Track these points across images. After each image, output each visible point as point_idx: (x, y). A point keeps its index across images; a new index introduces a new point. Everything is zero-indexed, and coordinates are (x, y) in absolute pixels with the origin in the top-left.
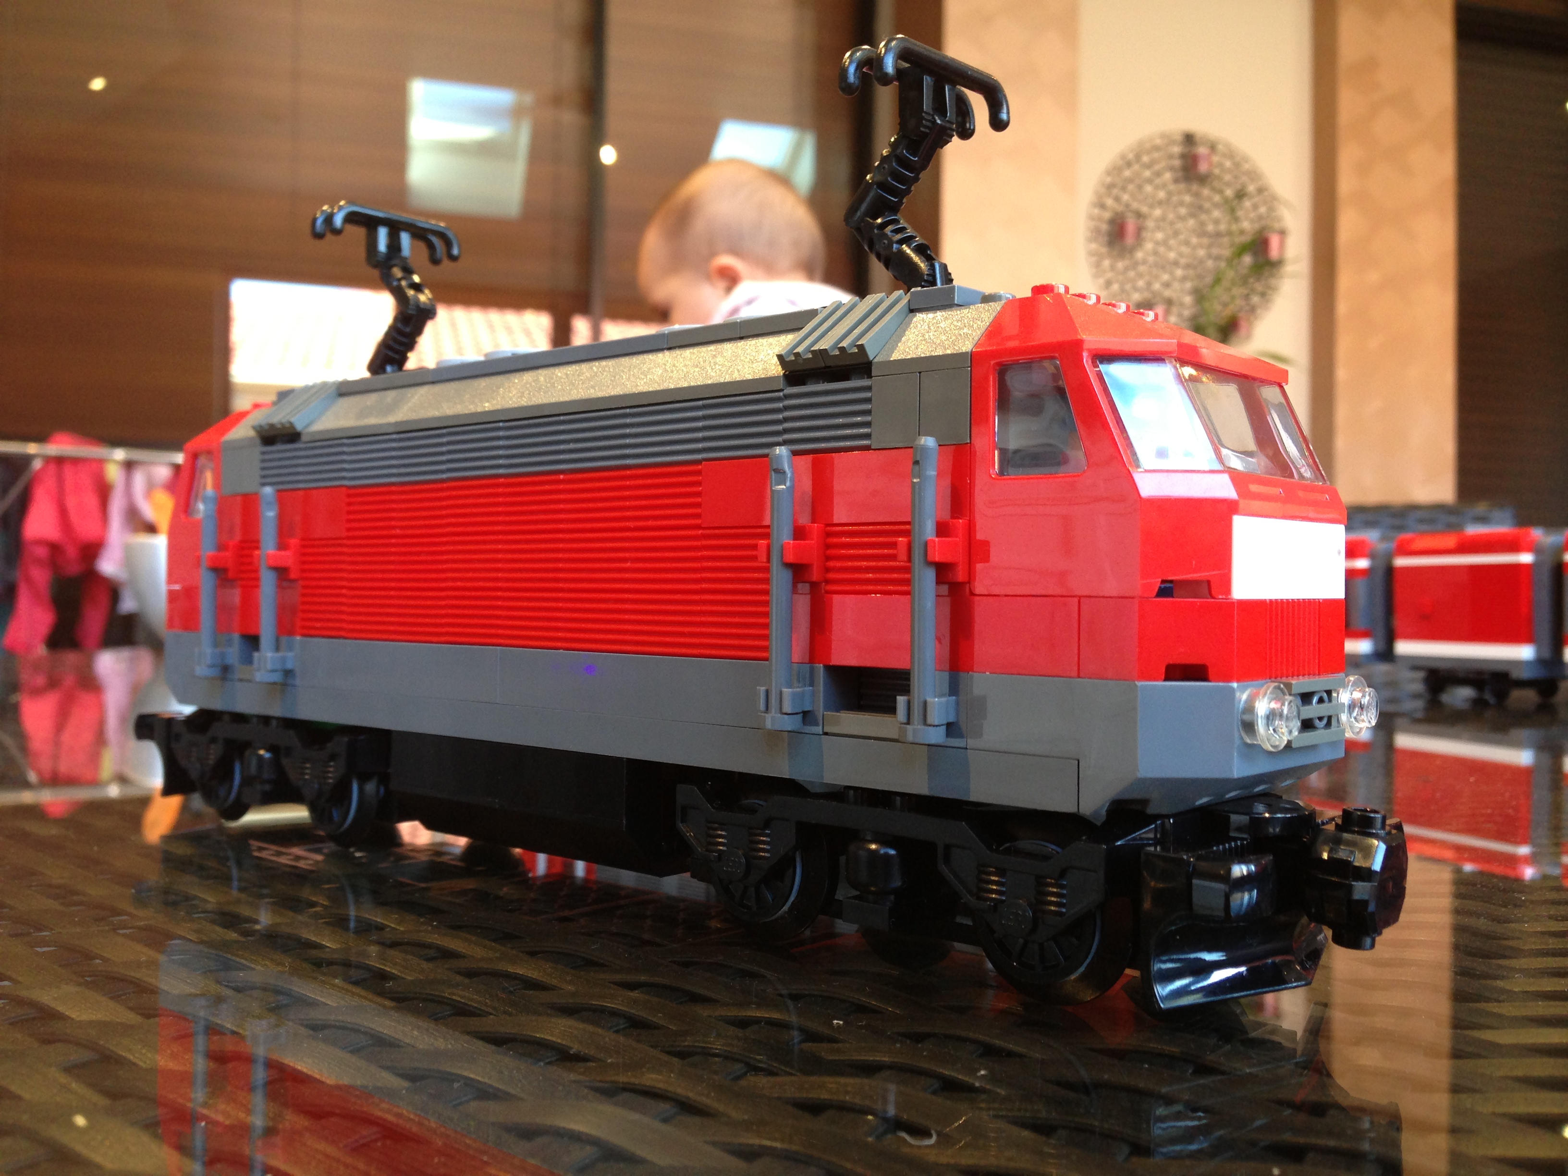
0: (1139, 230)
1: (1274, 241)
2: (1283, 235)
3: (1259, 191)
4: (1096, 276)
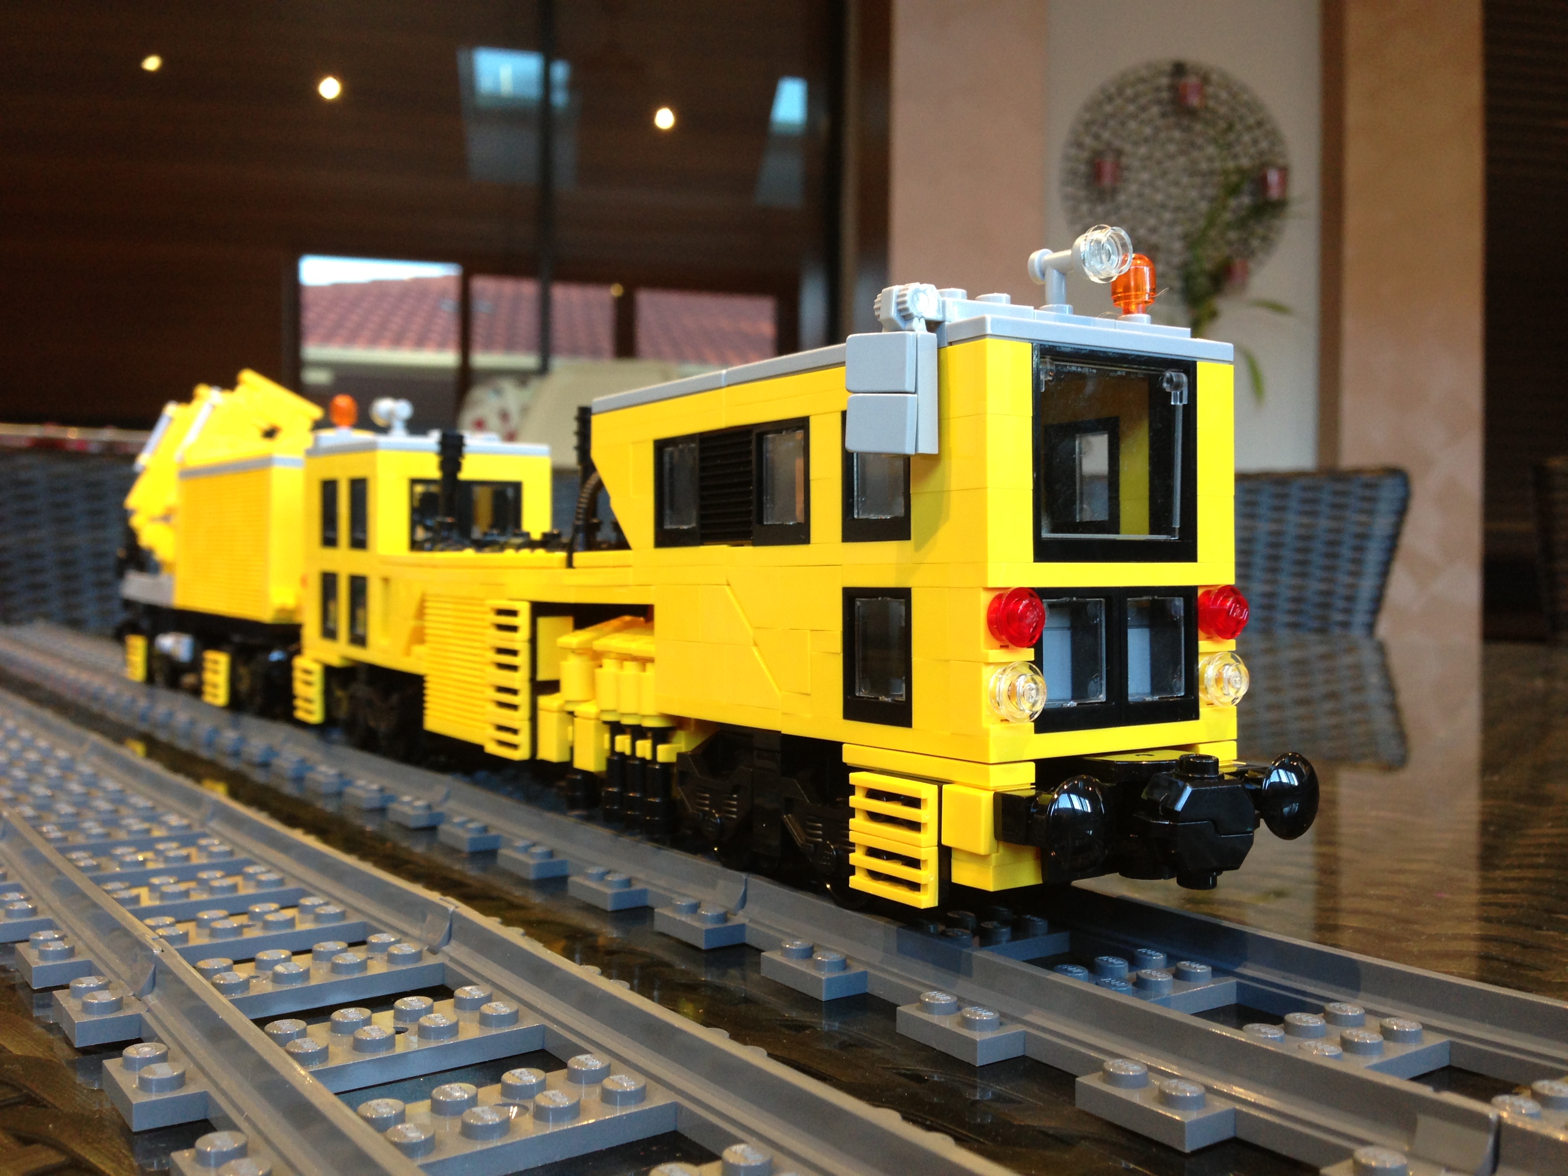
0: (1120, 170)
1: (1274, 178)
2: (1284, 171)
3: (1260, 124)
4: (1071, 222)
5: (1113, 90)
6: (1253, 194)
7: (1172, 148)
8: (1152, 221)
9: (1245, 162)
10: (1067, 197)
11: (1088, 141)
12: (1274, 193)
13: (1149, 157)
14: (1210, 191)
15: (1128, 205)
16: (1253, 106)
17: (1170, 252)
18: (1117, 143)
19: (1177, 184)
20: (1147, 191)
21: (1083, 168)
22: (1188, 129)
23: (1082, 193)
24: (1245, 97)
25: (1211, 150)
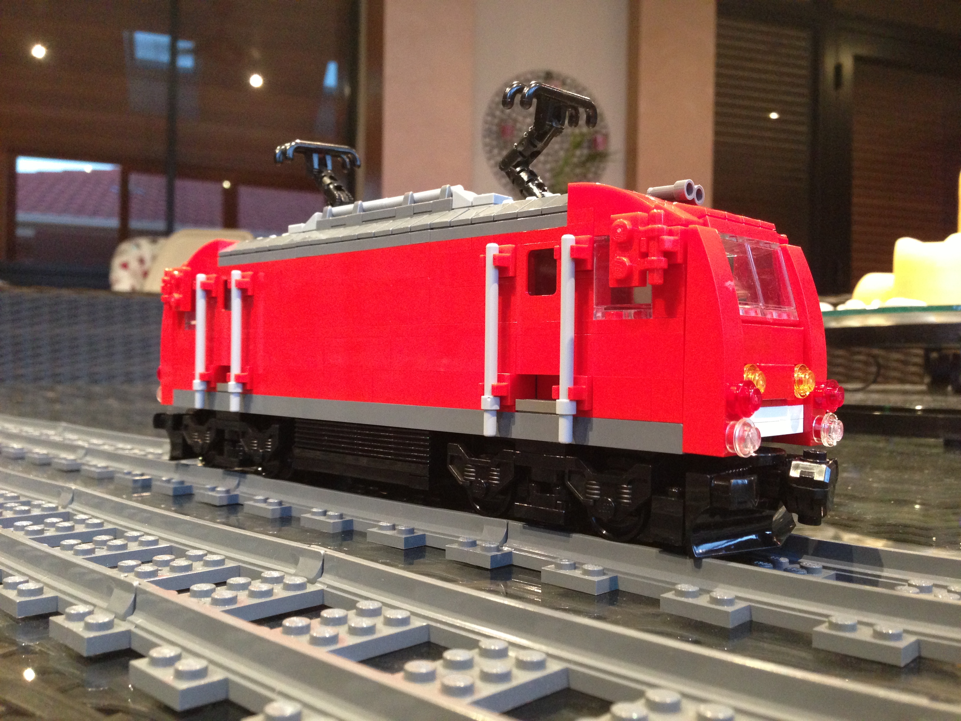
1: (601, 139)
2: (606, 137)
4: (489, 159)
6: (589, 147)
11: (498, 113)
12: (601, 148)
23: (494, 143)
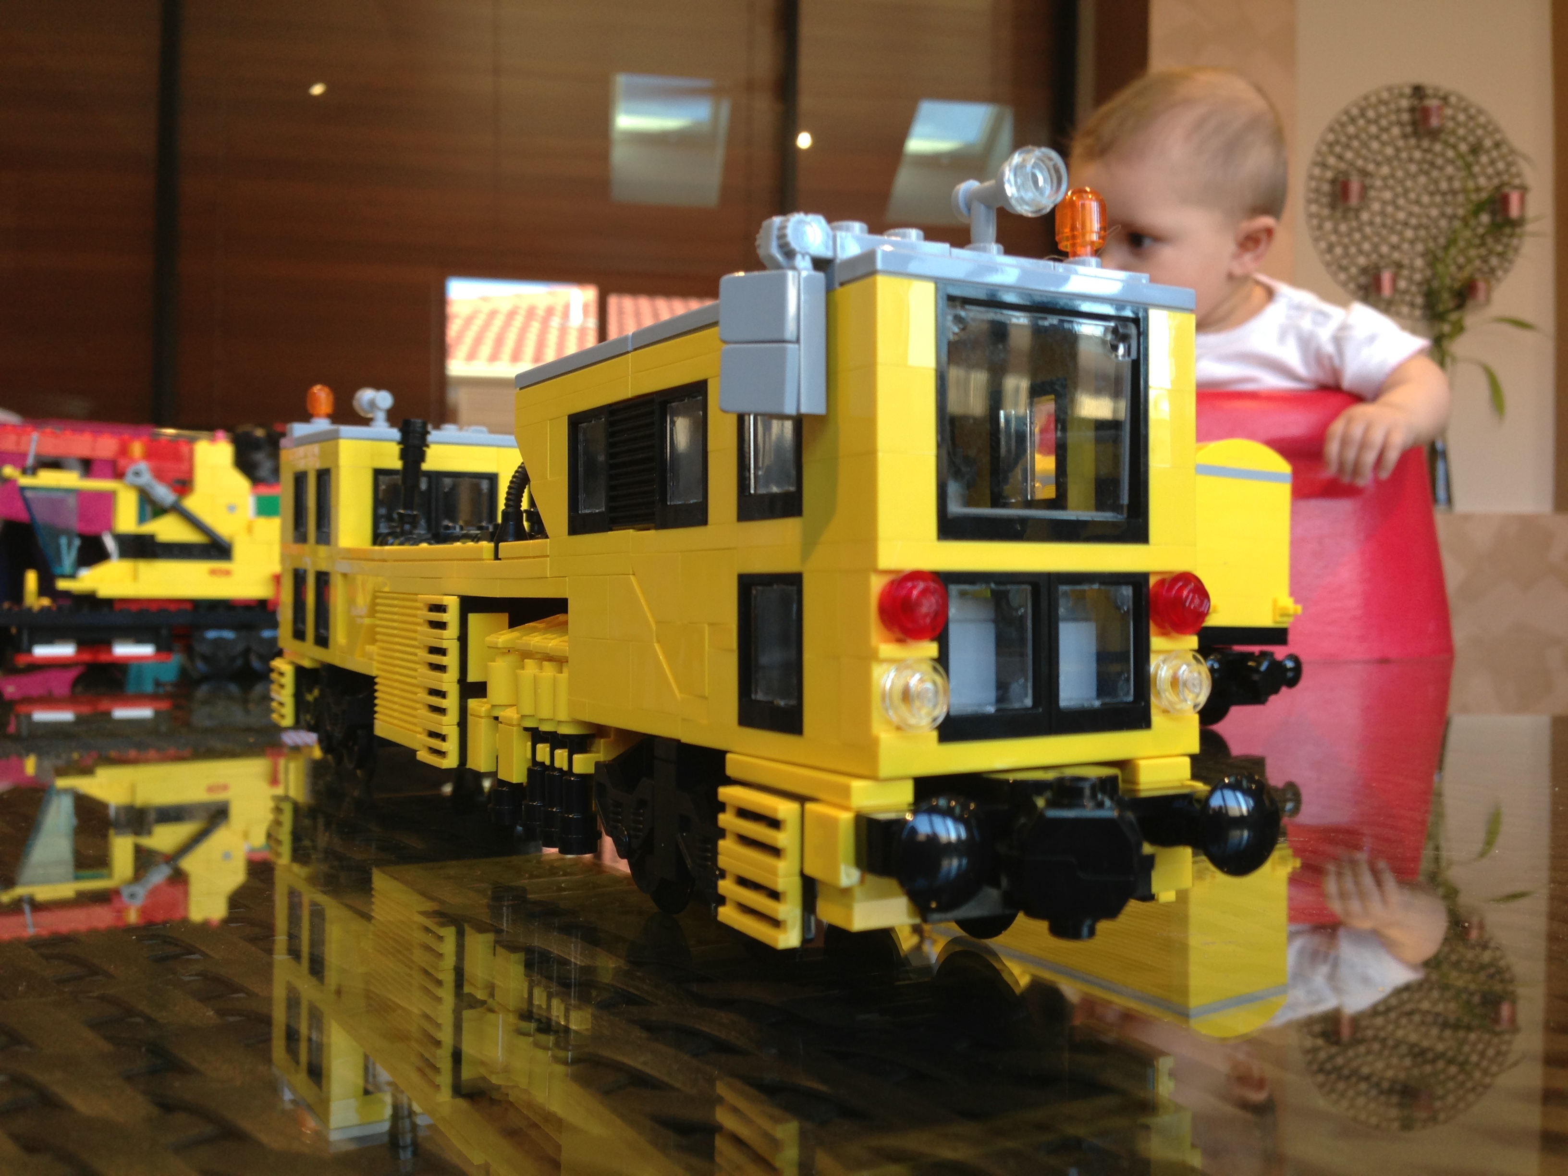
0: (1364, 189)
1: (1514, 199)
2: (1523, 190)
3: (1497, 145)
4: (1316, 240)
5: (1355, 111)
6: (1493, 213)
7: (1413, 168)
8: (1394, 239)
9: (1482, 181)
10: (1311, 216)
11: (1332, 161)
12: (1514, 211)
13: (1393, 176)
14: (1449, 211)
15: (1371, 223)
16: (1490, 128)
17: (1412, 268)
18: (1360, 163)
19: (1418, 202)
20: (1390, 209)
21: (1326, 187)
22: (1427, 151)
23: (1326, 212)
24: (1482, 119)
25: (1450, 170)
